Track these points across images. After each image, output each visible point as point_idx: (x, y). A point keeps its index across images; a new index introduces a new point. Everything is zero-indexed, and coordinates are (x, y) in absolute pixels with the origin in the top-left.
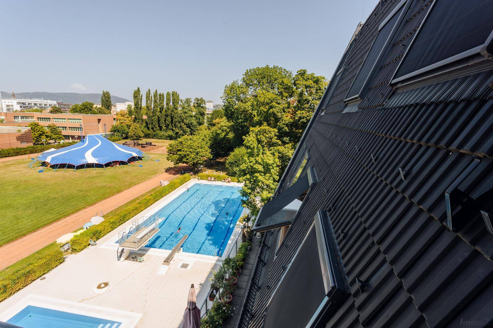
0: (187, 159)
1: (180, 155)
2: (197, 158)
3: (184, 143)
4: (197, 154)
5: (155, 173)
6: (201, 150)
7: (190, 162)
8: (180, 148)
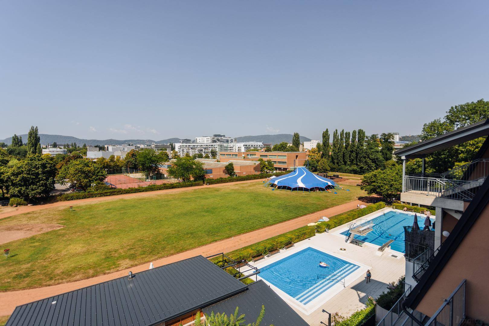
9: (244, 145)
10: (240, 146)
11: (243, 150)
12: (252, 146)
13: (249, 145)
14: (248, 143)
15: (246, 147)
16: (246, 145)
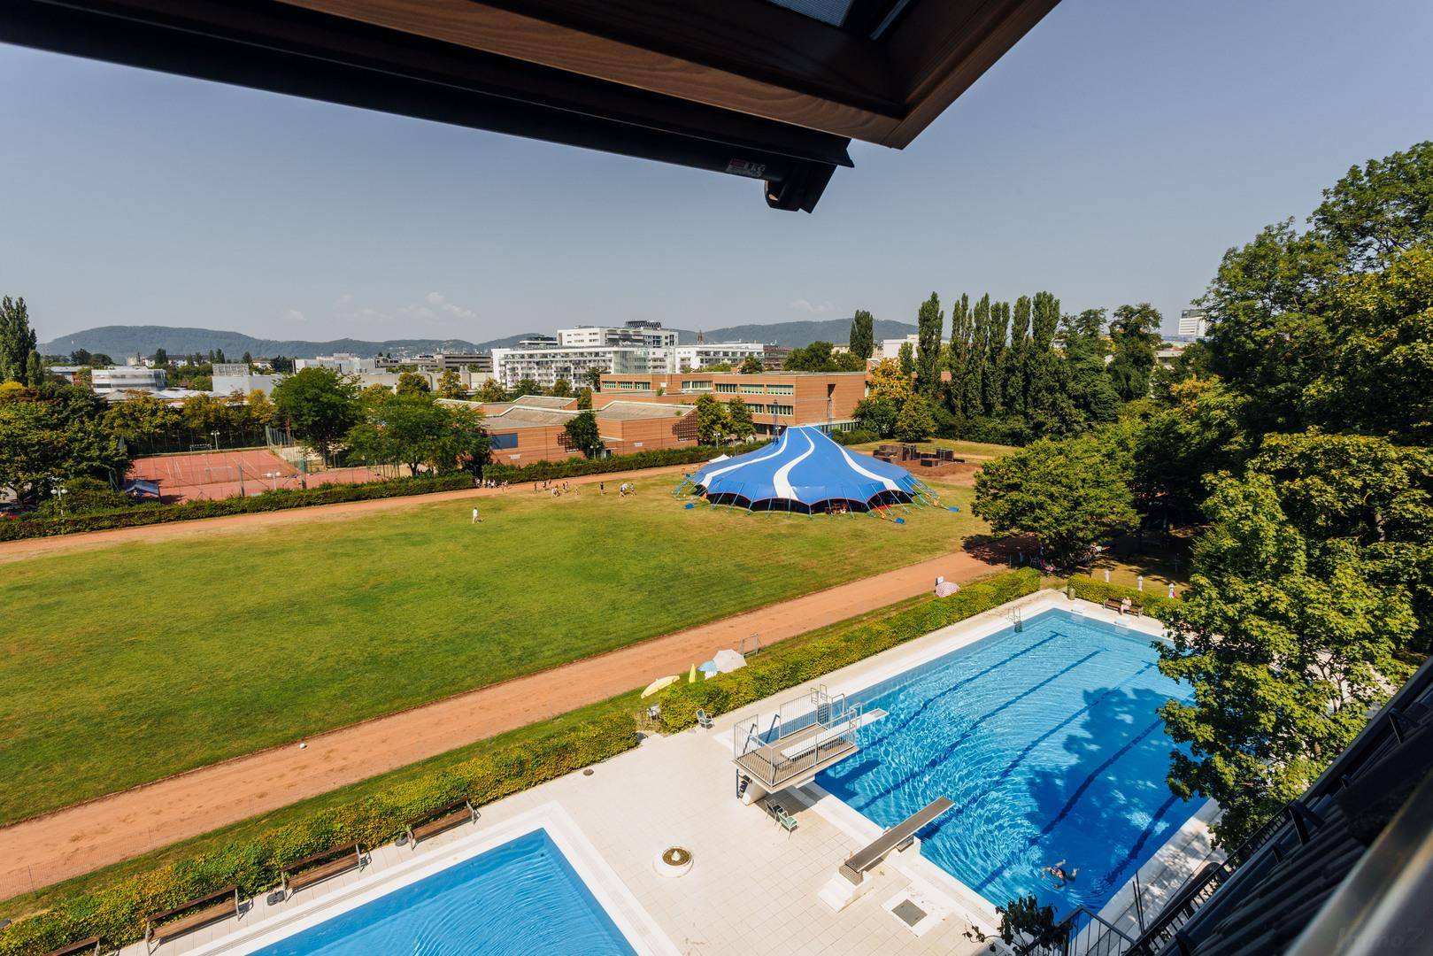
0: (1036, 520)
1: (1014, 503)
2: (1076, 520)
3: (1033, 463)
4: (1076, 504)
5: (932, 547)
6: (1092, 492)
7: (1046, 532)
8: (1016, 480)
9: (699, 353)
10: (687, 356)
11: (695, 363)
12: (726, 354)
13: (715, 353)
14: (711, 347)
15: (704, 357)
16: (707, 353)
